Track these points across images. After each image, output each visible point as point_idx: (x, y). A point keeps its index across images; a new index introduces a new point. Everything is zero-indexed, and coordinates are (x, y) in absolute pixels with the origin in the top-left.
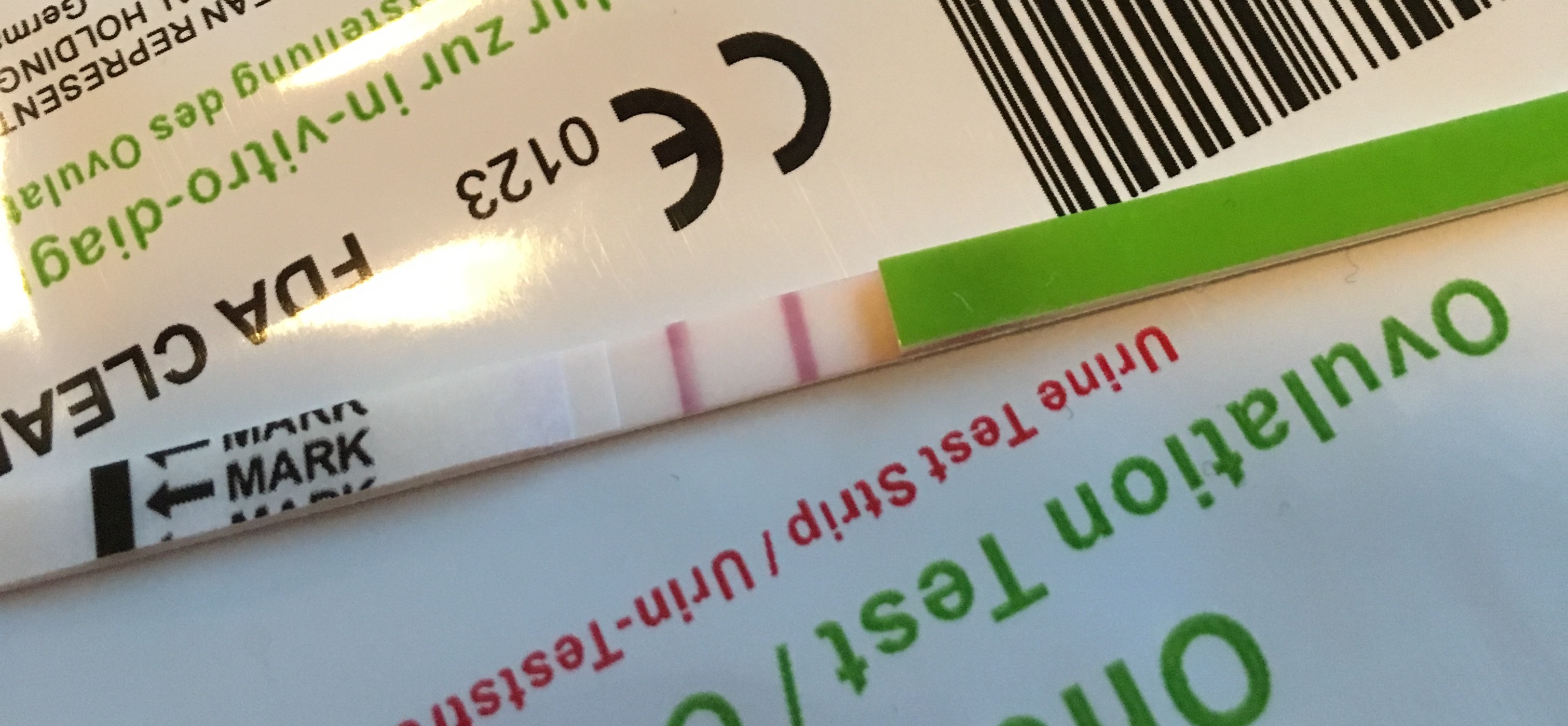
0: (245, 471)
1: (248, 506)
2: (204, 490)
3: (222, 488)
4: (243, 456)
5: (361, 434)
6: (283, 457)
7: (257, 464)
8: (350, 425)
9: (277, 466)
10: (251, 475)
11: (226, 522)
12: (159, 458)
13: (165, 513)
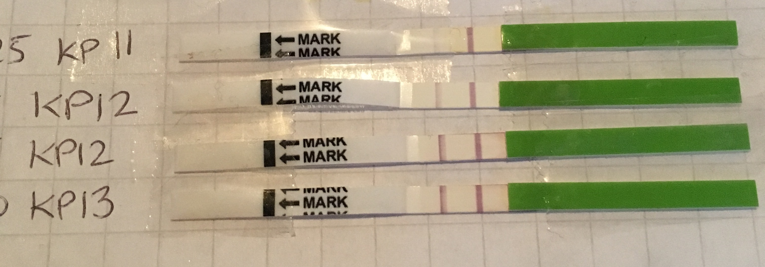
0: (309, 200)
1: (309, 211)
2: (296, 203)
3: (302, 203)
4: (309, 196)
5: (345, 197)
6: (321, 199)
7: (313, 199)
8: (342, 194)
9: (319, 201)
10: (311, 202)
11: (302, 214)
12: (284, 191)
13: (285, 208)
